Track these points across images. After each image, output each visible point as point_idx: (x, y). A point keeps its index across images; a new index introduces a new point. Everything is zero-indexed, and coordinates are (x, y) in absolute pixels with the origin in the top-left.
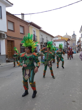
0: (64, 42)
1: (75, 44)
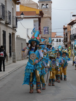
1: (49, 29)
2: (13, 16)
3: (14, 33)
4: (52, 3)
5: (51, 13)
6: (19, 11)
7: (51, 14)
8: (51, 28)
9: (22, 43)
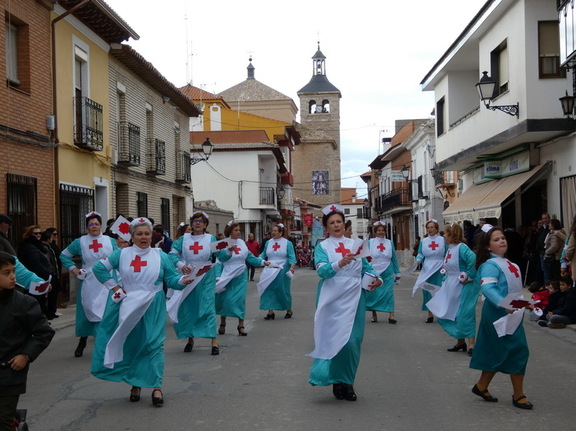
0: (262, 159)
1: (331, 177)
2: (177, 151)
3: (183, 198)
4: (340, 96)
5: (338, 127)
6: (220, 129)
7: (337, 131)
8: (339, 175)
9: (217, 225)
